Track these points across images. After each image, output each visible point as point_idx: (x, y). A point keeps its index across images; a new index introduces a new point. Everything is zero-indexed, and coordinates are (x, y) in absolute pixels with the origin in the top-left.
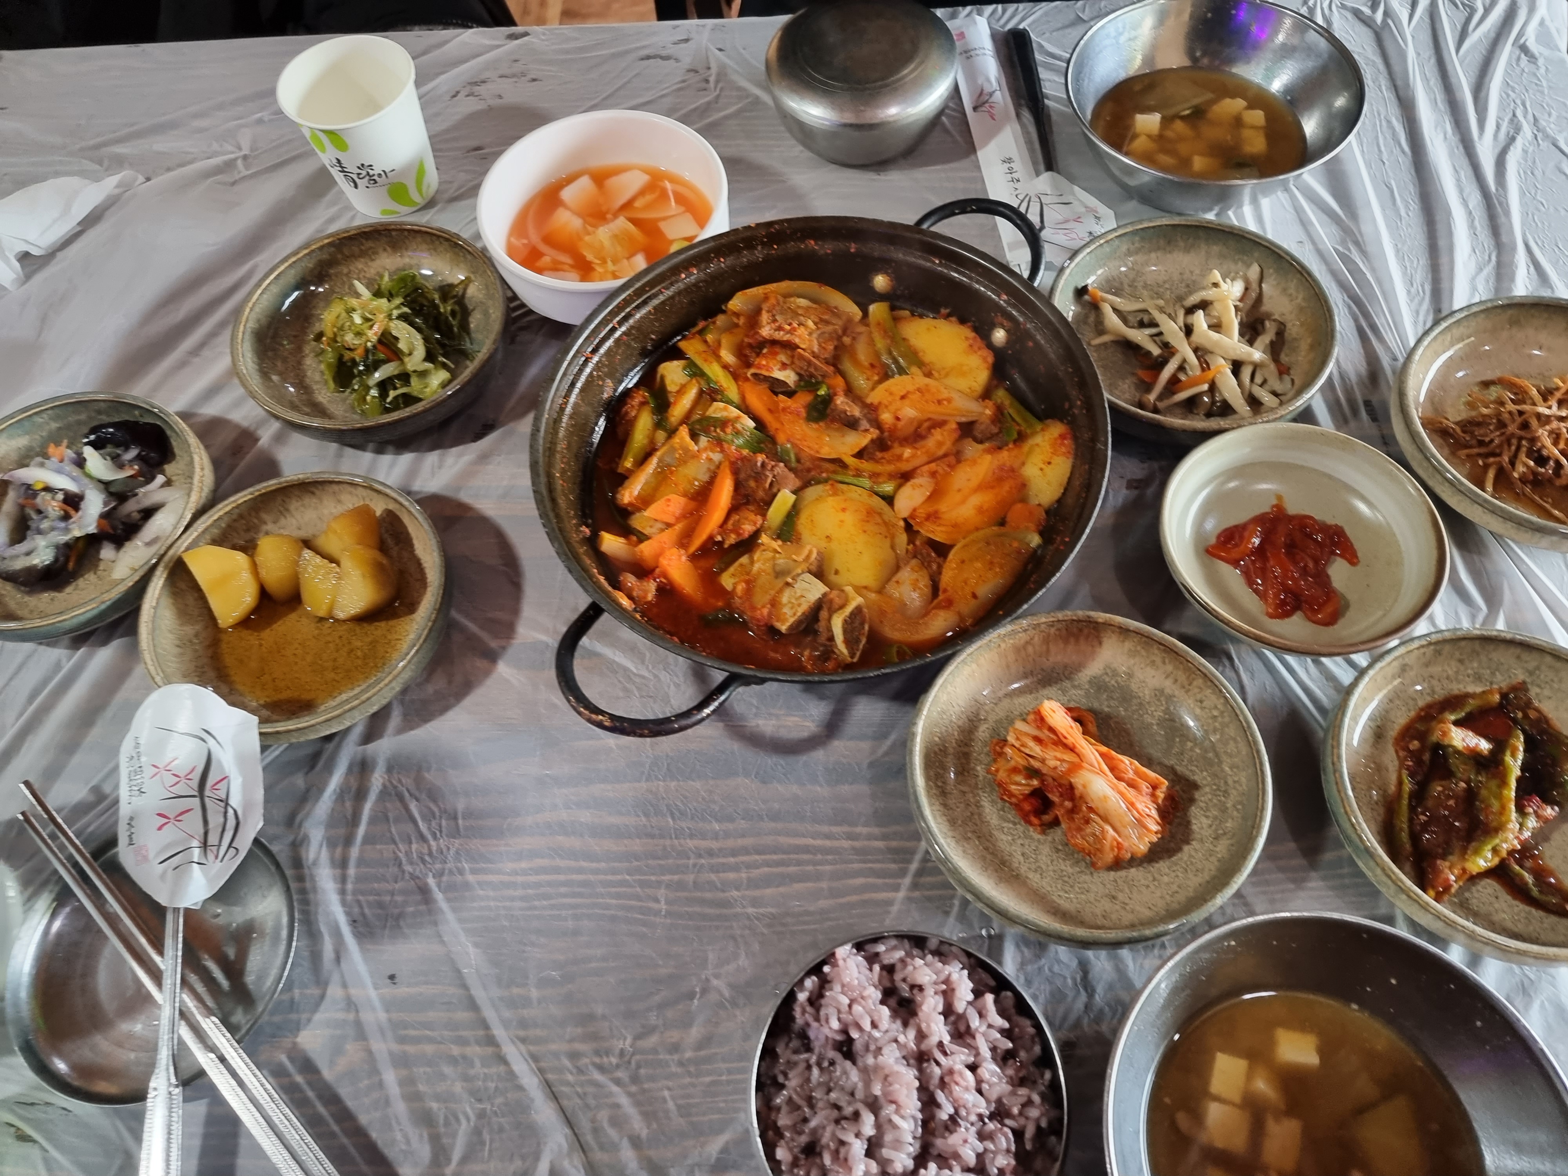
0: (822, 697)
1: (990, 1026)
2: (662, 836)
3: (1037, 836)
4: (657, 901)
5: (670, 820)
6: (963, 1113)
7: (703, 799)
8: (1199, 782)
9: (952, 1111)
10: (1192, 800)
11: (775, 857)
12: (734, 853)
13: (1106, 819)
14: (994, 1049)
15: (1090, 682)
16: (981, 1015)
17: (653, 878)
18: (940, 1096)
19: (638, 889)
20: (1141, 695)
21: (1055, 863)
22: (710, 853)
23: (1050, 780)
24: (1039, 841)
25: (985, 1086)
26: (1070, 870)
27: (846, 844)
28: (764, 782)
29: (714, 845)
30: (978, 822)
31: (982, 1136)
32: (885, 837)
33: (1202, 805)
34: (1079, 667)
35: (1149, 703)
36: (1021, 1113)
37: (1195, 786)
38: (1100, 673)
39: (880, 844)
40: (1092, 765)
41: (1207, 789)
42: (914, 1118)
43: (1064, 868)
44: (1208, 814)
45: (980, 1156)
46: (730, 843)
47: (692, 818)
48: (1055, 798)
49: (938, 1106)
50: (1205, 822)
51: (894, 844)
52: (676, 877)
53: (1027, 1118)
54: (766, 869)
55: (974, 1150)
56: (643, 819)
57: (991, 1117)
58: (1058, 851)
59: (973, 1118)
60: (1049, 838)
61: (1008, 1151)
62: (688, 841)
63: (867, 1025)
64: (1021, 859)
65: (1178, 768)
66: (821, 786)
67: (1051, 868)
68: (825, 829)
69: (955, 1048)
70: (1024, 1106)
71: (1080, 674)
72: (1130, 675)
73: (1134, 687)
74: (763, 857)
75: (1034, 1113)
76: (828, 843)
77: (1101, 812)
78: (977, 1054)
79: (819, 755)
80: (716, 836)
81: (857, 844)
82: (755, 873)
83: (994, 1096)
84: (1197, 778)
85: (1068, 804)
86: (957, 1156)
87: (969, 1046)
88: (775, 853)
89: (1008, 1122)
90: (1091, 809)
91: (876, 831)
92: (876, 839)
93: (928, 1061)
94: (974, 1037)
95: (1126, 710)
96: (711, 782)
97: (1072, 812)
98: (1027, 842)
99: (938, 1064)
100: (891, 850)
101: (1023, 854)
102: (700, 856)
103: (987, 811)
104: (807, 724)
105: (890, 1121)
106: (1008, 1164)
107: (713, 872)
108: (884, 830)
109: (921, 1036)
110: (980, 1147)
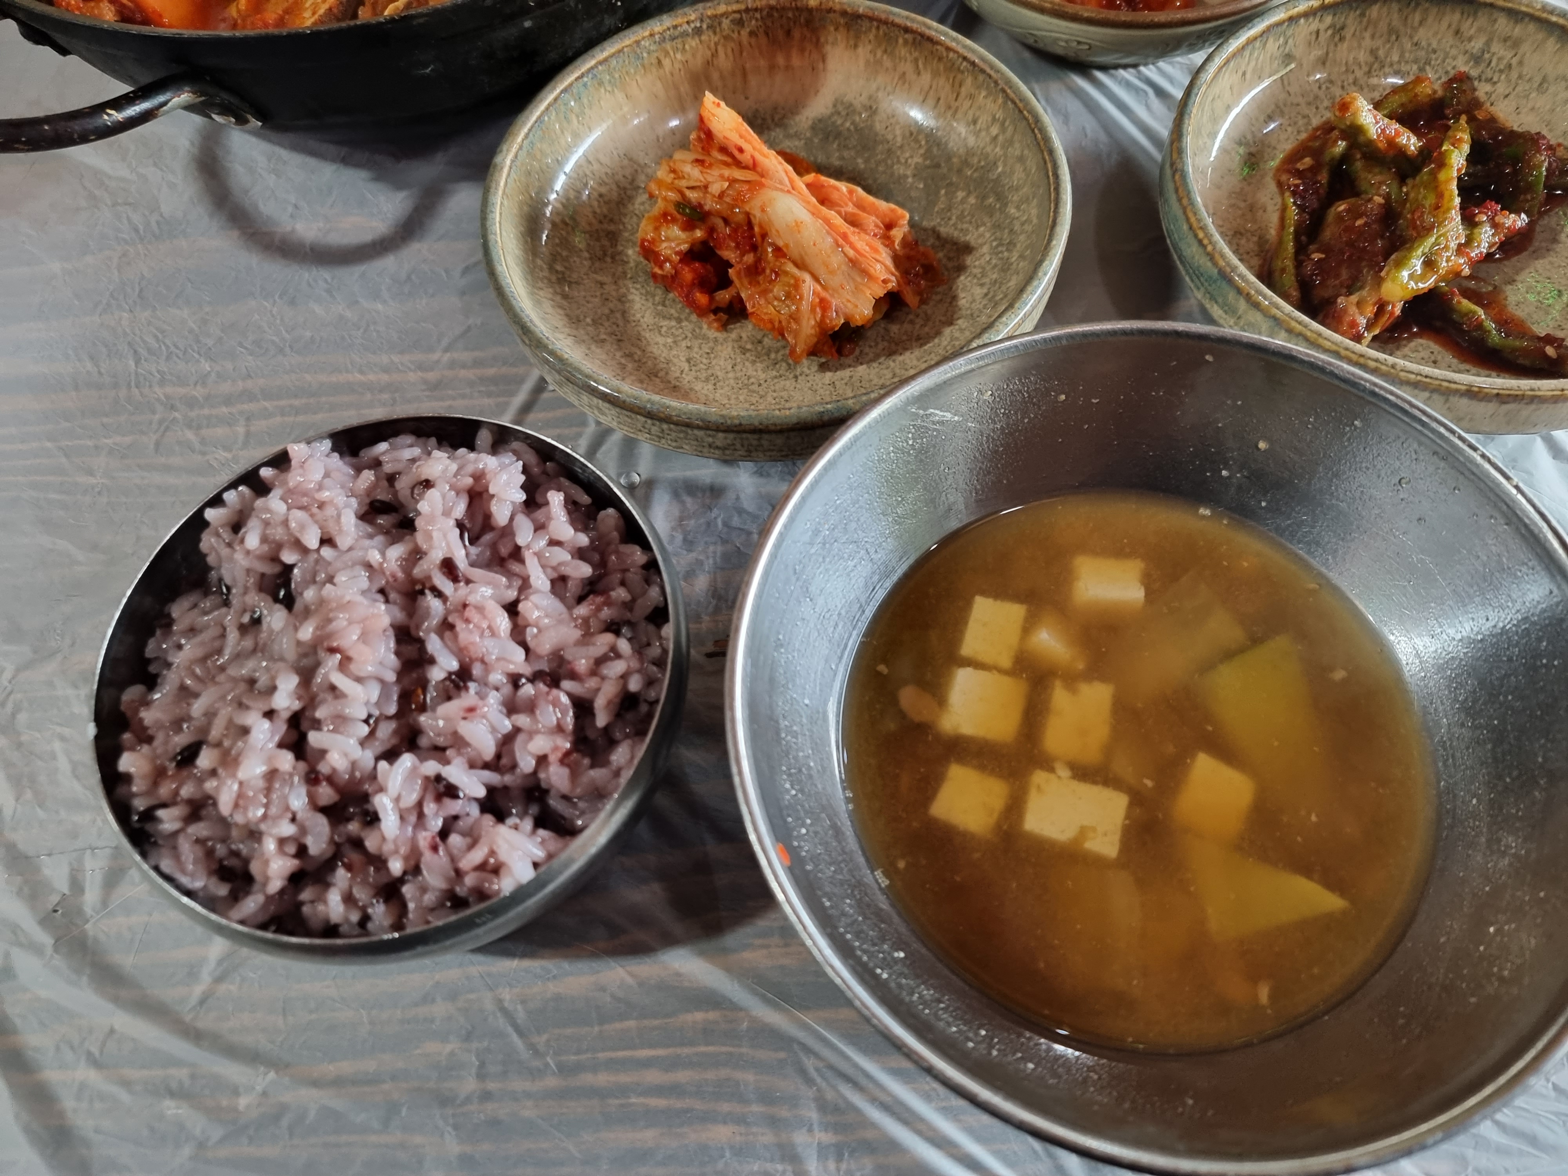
0: (399, 186)
1: (553, 543)
2: (116, 386)
3: (713, 334)
4: (90, 473)
5: (132, 363)
6: (477, 670)
7: (191, 331)
8: (973, 243)
9: (454, 665)
10: (961, 269)
11: (296, 402)
12: (228, 401)
13: (801, 265)
14: (559, 582)
15: (813, 128)
16: (539, 527)
17: (90, 443)
18: (434, 645)
19: (64, 460)
20: (890, 137)
21: (738, 368)
22: (191, 403)
23: (720, 223)
24: (716, 340)
25: (531, 631)
26: (763, 376)
27: (412, 377)
28: (292, 302)
29: (199, 392)
30: (621, 323)
31: (511, 708)
32: (477, 363)
33: (975, 271)
34: (795, 108)
35: (901, 147)
36: (594, 672)
37: (967, 249)
38: (828, 112)
39: (470, 374)
40: (781, 183)
41: (985, 249)
42: (382, 681)
43: (750, 372)
44: (984, 280)
45: (507, 741)
46: (226, 388)
47: (168, 358)
48: (729, 254)
49: (432, 661)
50: (978, 291)
51: (491, 371)
52: (128, 440)
53: (603, 678)
54: (278, 419)
55: (494, 730)
56: (89, 365)
57: (536, 677)
58: (744, 351)
59: (497, 677)
60: (734, 335)
61: (560, 729)
62: (156, 389)
63: (312, 540)
64: (686, 366)
65: (943, 230)
66: (384, 302)
67: (731, 375)
68: (385, 359)
69: (477, 573)
70: (600, 661)
71: (797, 118)
72: (872, 110)
73: (879, 127)
74: (276, 403)
75: (617, 668)
76: (385, 378)
77: (794, 252)
78: (525, 585)
79: (388, 263)
80: (203, 379)
81: (431, 376)
82: (260, 425)
83: (545, 645)
84: (971, 238)
85: (749, 258)
86: (459, 742)
87: (509, 575)
88: (296, 396)
89: (566, 684)
90: (779, 251)
91: (465, 356)
92: (464, 366)
93: (422, 593)
94: (522, 561)
95: (867, 161)
96: (207, 309)
97: (755, 271)
98: (696, 343)
99: (439, 594)
100: (482, 380)
101: (688, 361)
102: (173, 408)
103: (637, 306)
104: (374, 224)
105: (333, 688)
106: (556, 749)
107: (189, 427)
108: (477, 354)
109: (416, 555)
110: (506, 725)
